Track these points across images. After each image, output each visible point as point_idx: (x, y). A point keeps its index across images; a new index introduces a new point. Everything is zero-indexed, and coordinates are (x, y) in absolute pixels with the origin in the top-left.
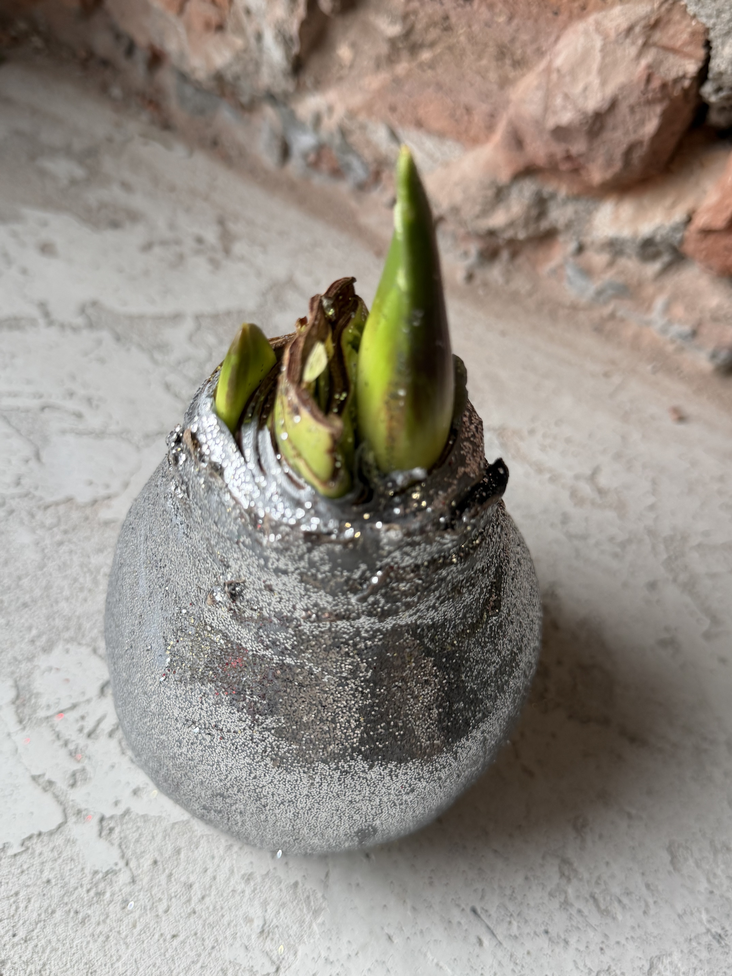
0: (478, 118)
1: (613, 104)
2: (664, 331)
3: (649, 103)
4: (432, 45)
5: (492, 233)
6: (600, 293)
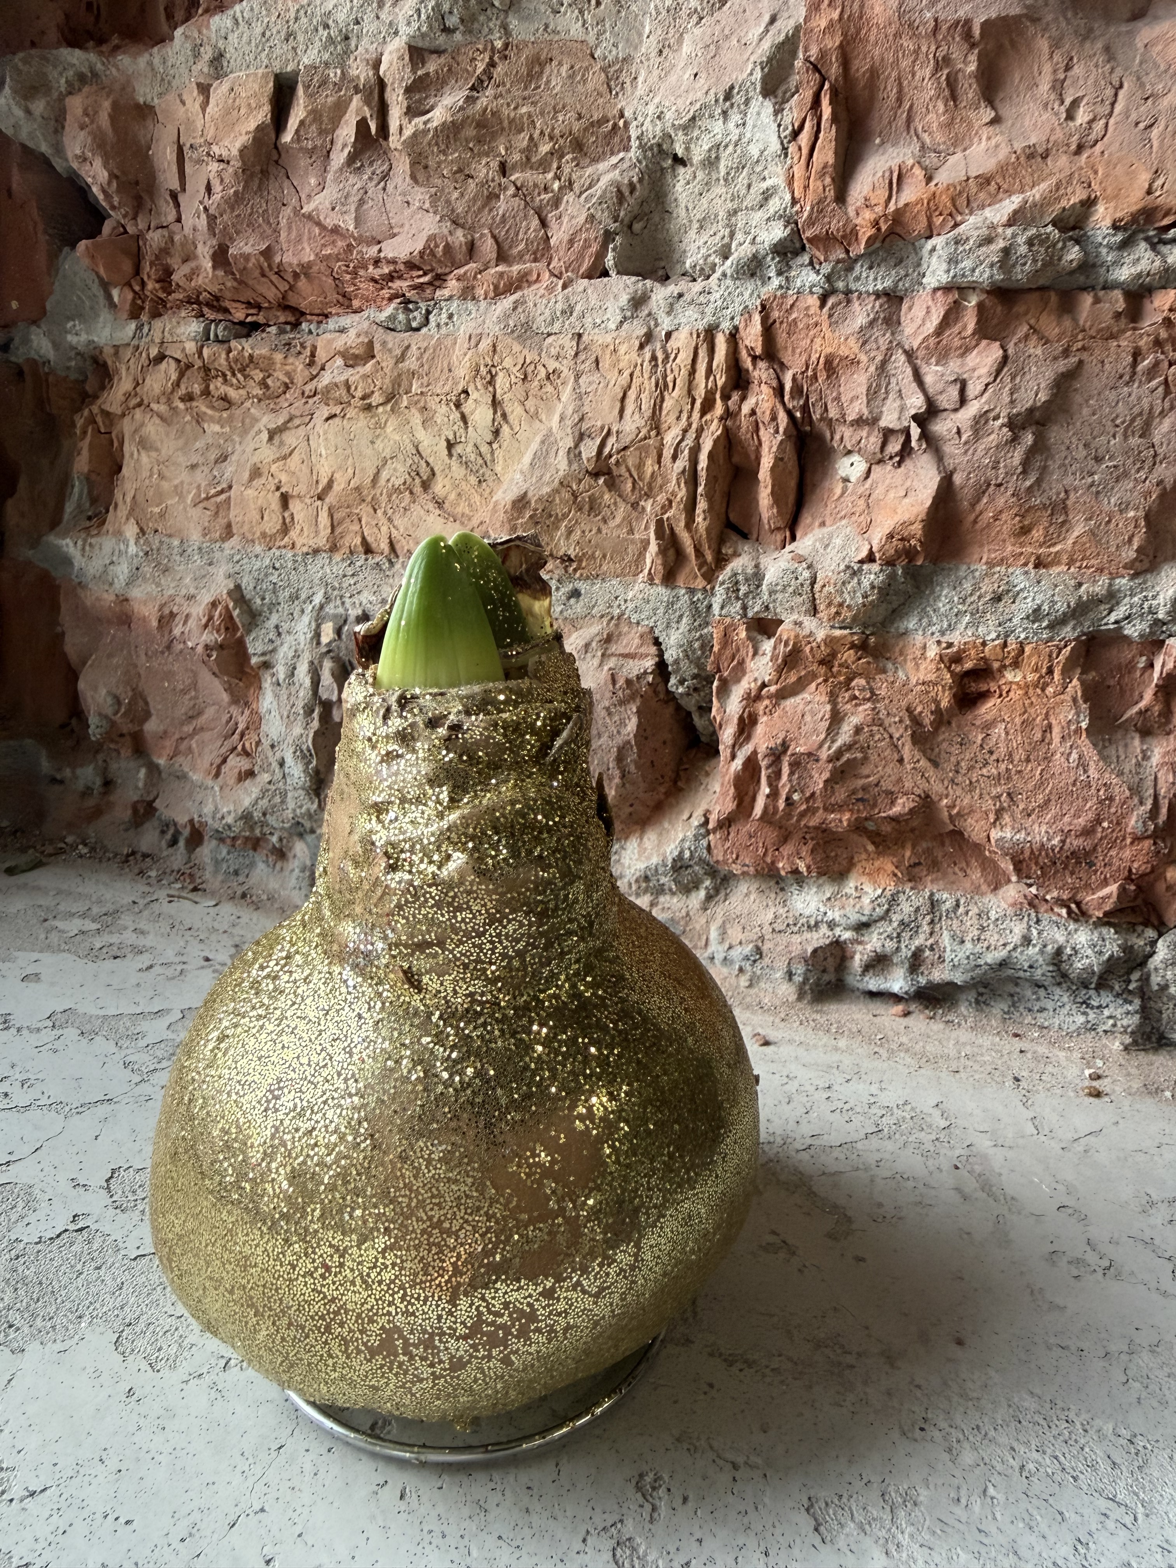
3: (623, 703)
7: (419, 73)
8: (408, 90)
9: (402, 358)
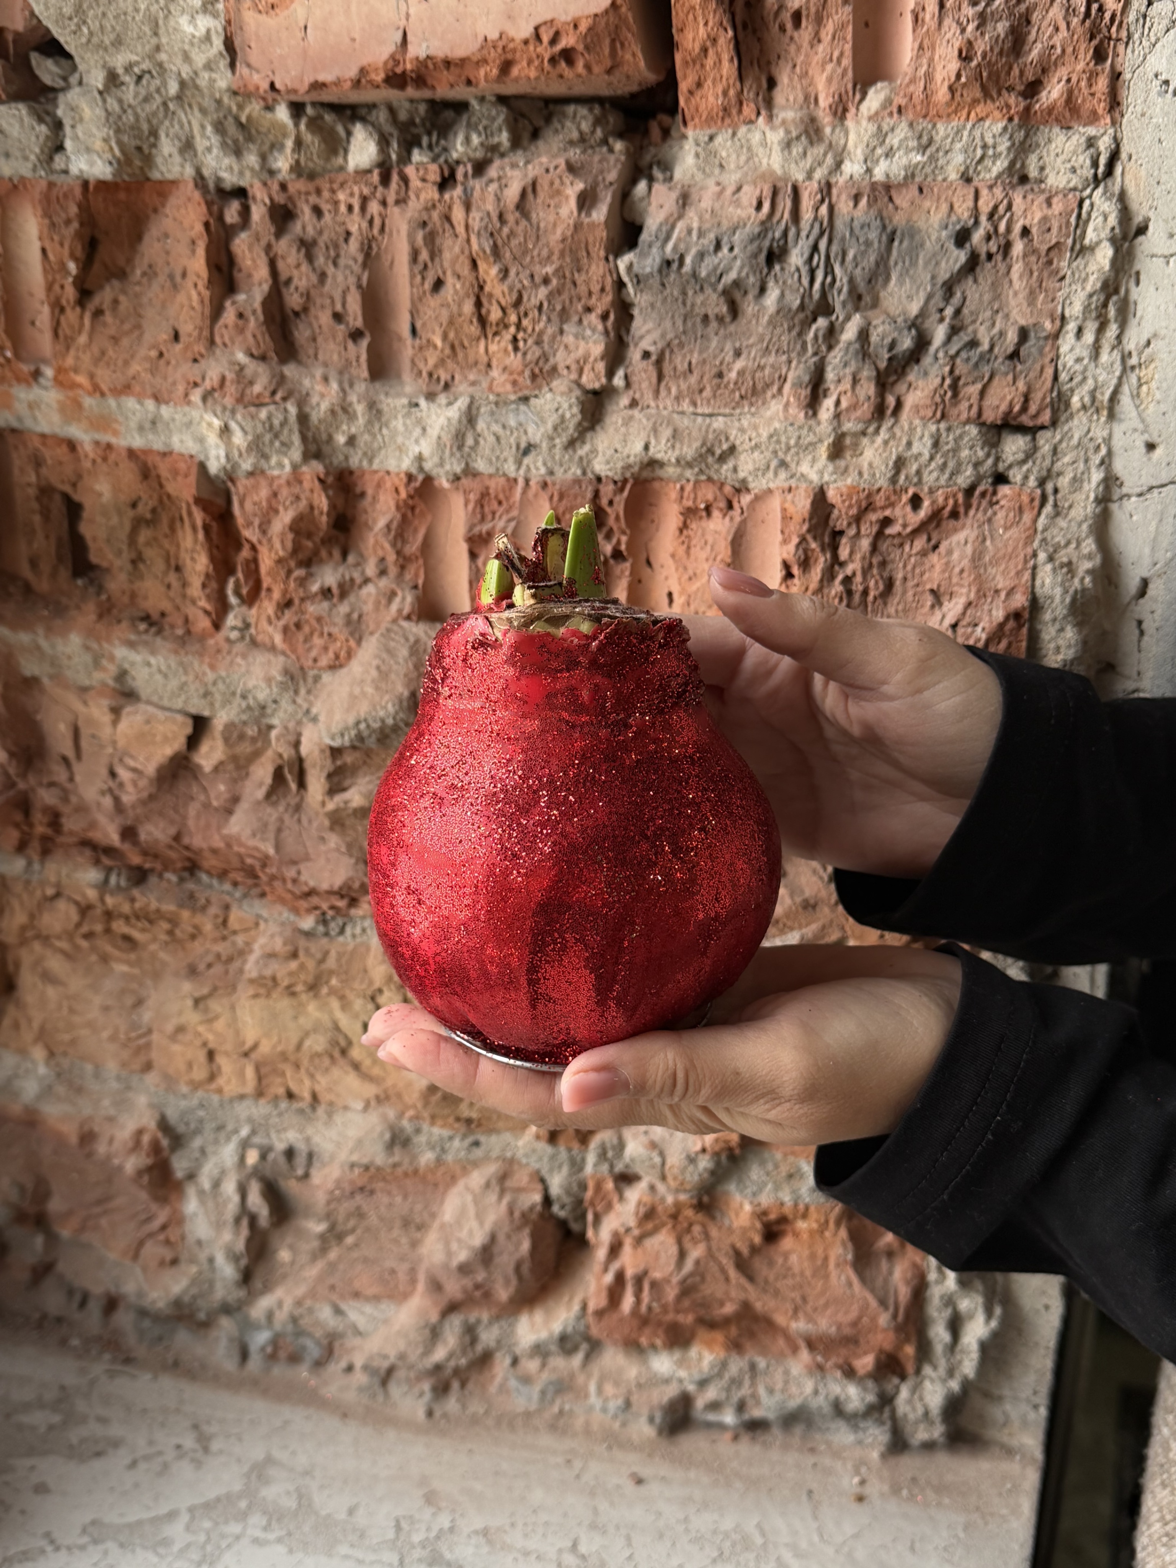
0: (402, 1276)
1: (493, 1238)
2: (604, 1410)
3: (519, 1228)
4: (353, 1231)
5: (438, 1368)
6: (543, 1393)
7: (339, 763)
8: (330, 776)
9: (322, 961)
